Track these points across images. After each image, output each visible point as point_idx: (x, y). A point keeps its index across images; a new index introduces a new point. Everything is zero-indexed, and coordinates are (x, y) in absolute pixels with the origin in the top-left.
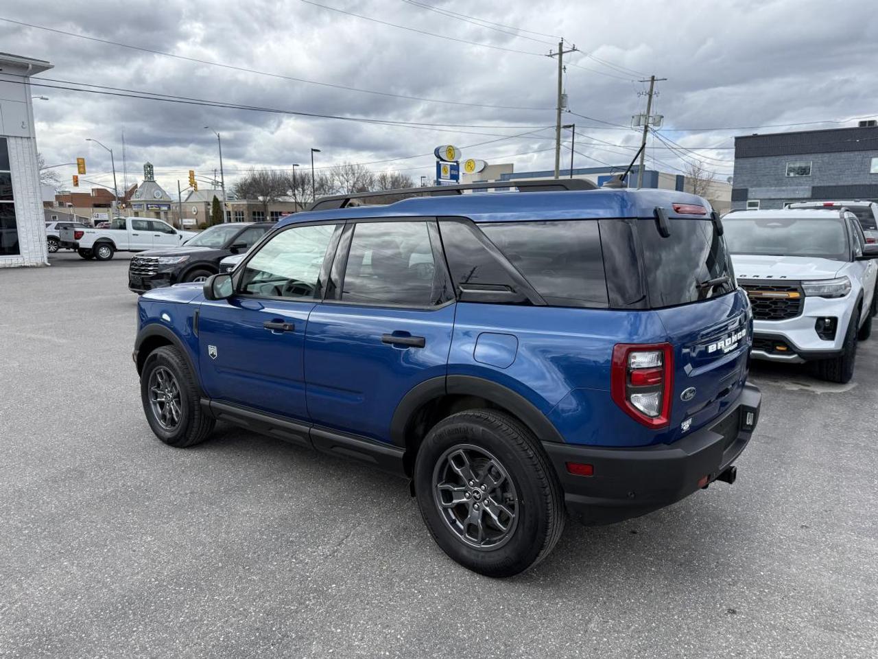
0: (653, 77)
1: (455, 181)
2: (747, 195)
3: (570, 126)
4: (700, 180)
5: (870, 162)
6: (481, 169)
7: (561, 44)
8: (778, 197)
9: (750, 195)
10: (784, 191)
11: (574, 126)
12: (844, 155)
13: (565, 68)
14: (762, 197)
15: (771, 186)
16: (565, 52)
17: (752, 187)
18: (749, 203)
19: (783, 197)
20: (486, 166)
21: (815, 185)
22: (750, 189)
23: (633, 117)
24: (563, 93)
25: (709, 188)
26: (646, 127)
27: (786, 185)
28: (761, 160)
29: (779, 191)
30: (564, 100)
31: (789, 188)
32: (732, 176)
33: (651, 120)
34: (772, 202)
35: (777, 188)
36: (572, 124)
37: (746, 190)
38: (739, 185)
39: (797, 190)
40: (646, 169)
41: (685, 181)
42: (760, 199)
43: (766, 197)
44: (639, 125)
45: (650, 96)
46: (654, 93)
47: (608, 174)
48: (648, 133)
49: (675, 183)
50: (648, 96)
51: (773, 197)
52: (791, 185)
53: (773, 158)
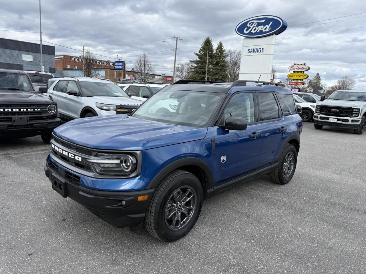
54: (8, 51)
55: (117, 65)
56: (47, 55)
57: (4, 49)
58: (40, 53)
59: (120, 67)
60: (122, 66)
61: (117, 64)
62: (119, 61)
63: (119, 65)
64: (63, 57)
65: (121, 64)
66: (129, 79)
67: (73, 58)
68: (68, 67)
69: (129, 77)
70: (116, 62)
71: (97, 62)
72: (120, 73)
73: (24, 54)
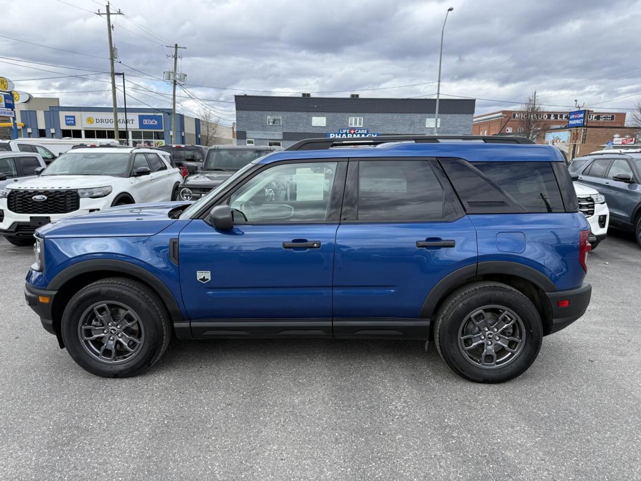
0: (176, 45)
1: (11, 110)
2: (246, 136)
3: (121, 74)
4: (211, 123)
5: (311, 120)
6: (26, 100)
7: (108, 7)
8: (264, 138)
9: (248, 136)
10: (267, 134)
11: (123, 74)
12: (298, 113)
13: (113, 27)
14: (255, 138)
15: (260, 130)
16: (111, 14)
17: (248, 130)
18: (248, 141)
19: (267, 138)
20: (30, 98)
21: (284, 131)
22: (247, 132)
23: (164, 73)
24: (113, 46)
25: (217, 129)
26: (175, 81)
27: (268, 130)
28: (252, 112)
29: (265, 134)
30: (114, 52)
31: (270, 132)
32: (236, 122)
33: (177, 76)
34: (261, 141)
35: (264, 132)
36: (122, 73)
37: (245, 133)
38: (240, 129)
39: (275, 134)
40: (177, 112)
41: (201, 123)
42: (255, 139)
43: (258, 138)
44: (170, 79)
45: (176, 59)
46: (178, 57)
47: (152, 114)
48: (177, 86)
49: (194, 123)
50: (174, 59)
51: (262, 138)
52: (271, 130)
53: (259, 112)
54: (407, 116)
55: (573, 119)
56: (462, 115)
57: (403, 115)
58: (435, 113)
59: (578, 122)
60: (582, 120)
61: (573, 117)
62: (578, 109)
63: (577, 119)
64: (501, 114)
65: (582, 115)
66: (621, 143)
67: (518, 114)
68: (508, 130)
69: (621, 139)
70: (571, 113)
71: (564, 117)
72: (577, 134)
73: (429, 118)
